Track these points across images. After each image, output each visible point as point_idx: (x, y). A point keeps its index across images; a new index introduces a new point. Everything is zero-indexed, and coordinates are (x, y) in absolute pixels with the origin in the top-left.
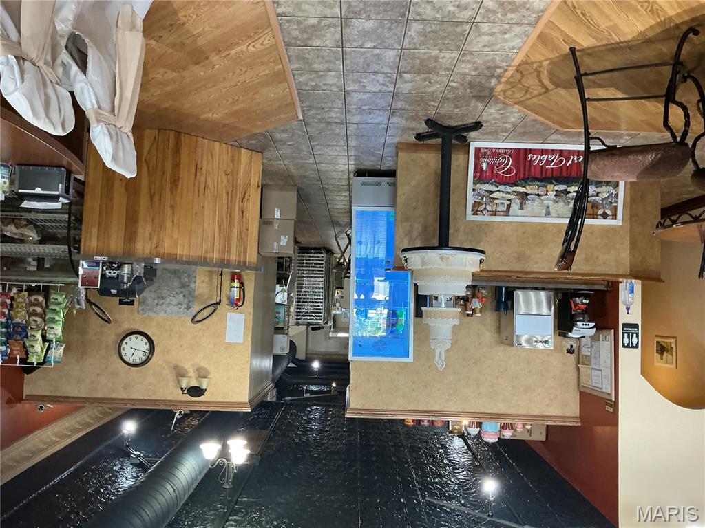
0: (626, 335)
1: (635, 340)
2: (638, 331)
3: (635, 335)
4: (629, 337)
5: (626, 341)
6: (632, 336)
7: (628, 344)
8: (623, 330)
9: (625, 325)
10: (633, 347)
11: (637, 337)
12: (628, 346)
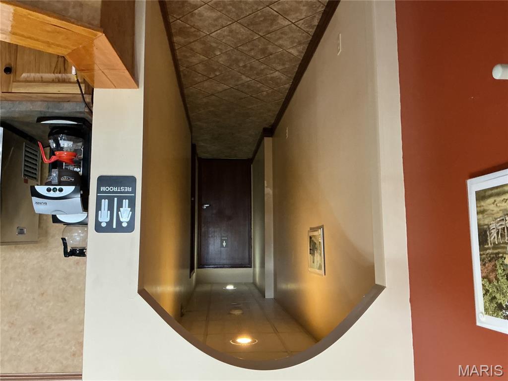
0: (105, 203)
1: (125, 215)
2: (134, 191)
3: (126, 202)
4: (110, 208)
5: (104, 217)
6: (120, 205)
7: (110, 223)
8: (98, 191)
9: (103, 180)
10: (120, 229)
11: (132, 205)
12: (109, 229)
